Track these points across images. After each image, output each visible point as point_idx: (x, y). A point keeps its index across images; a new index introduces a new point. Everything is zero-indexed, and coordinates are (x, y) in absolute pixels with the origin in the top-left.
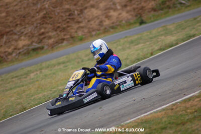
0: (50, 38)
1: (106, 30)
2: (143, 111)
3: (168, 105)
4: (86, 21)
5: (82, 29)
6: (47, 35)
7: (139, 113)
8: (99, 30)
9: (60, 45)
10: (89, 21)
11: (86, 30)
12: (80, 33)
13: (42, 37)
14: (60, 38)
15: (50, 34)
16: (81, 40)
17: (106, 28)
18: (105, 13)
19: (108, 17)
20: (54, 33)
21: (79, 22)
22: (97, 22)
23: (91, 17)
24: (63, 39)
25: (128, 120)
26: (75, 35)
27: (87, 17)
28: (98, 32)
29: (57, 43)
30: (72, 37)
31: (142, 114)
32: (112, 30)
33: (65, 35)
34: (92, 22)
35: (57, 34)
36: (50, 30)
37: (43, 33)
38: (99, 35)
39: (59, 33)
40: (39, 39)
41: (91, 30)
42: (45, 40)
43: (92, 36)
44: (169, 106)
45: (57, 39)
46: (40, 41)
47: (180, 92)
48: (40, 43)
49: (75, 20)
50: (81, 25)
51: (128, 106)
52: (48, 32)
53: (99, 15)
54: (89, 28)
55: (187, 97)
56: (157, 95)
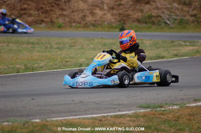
0: (30, 15)
1: (87, 25)
2: (74, 114)
3: (99, 115)
5: (64, 17)
6: (28, 12)
7: (69, 114)
8: (79, 23)
9: (38, 25)
10: (72, 12)
11: (67, 19)
12: (61, 21)
13: (24, 12)
14: (40, 18)
15: (32, 12)
16: (60, 27)
17: (87, 24)
18: (91, 9)
19: (92, 13)
20: (36, 12)
21: (63, 10)
22: (81, 15)
23: (76, 8)
24: (42, 21)
25: (54, 117)
26: (56, 20)
27: (72, 7)
28: (78, 25)
29: (35, 22)
30: (52, 22)
31: (71, 116)
32: (92, 27)
33: (45, 17)
34: (76, 14)
35: (39, 14)
36: (33, 8)
37: (25, 9)
38: (78, 27)
39: (41, 14)
40: (19, 13)
41: (72, 20)
42: (25, 16)
43: (71, 27)
44: (99, 117)
45: (36, 18)
46: (20, 16)
47: (117, 106)
49: (60, 7)
50: (65, 13)
51: (64, 104)
52: (30, 10)
53: (84, 9)
54: (71, 18)
55: (121, 113)
56: (95, 102)
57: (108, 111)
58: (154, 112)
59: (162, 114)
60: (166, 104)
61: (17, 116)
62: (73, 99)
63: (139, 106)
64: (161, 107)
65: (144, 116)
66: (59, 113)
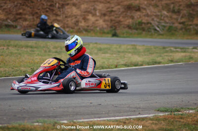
0: (25, 20)
2: (97, 116)
3: (122, 118)
4: (64, 16)
6: (23, 16)
7: (93, 116)
8: (72, 28)
10: (66, 17)
13: (19, 16)
14: (35, 23)
15: (27, 16)
17: (79, 29)
18: (84, 15)
19: (85, 19)
20: (31, 17)
21: (57, 15)
22: (74, 20)
23: (69, 14)
25: (81, 119)
27: (66, 12)
28: (71, 30)
29: (30, 26)
31: (95, 118)
32: (84, 32)
34: (69, 19)
36: (28, 13)
37: (20, 14)
39: (35, 19)
40: (15, 17)
41: (66, 26)
42: (20, 21)
44: (123, 119)
45: (31, 23)
46: (15, 20)
47: (136, 109)
48: (14, 21)
49: (54, 12)
50: (58, 18)
51: (84, 106)
52: (25, 14)
53: (78, 15)
54: (65, 23)
55: (141, 116)
56: (113, 105)
57: (129, 113)
58: (173, 116)
59: (181, 118)
60: (182, 108)
61: (44, 117)
62: (90, 102)
63: (157, 109)
64: (178, 111)
65: (165, 119)
66: (83, 115)
